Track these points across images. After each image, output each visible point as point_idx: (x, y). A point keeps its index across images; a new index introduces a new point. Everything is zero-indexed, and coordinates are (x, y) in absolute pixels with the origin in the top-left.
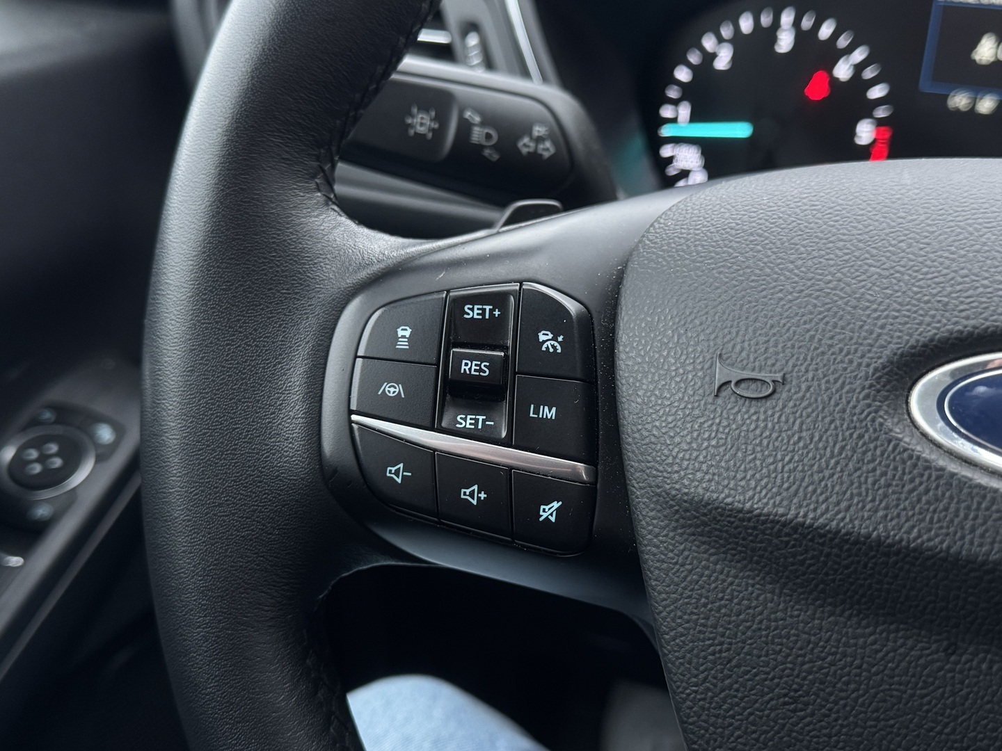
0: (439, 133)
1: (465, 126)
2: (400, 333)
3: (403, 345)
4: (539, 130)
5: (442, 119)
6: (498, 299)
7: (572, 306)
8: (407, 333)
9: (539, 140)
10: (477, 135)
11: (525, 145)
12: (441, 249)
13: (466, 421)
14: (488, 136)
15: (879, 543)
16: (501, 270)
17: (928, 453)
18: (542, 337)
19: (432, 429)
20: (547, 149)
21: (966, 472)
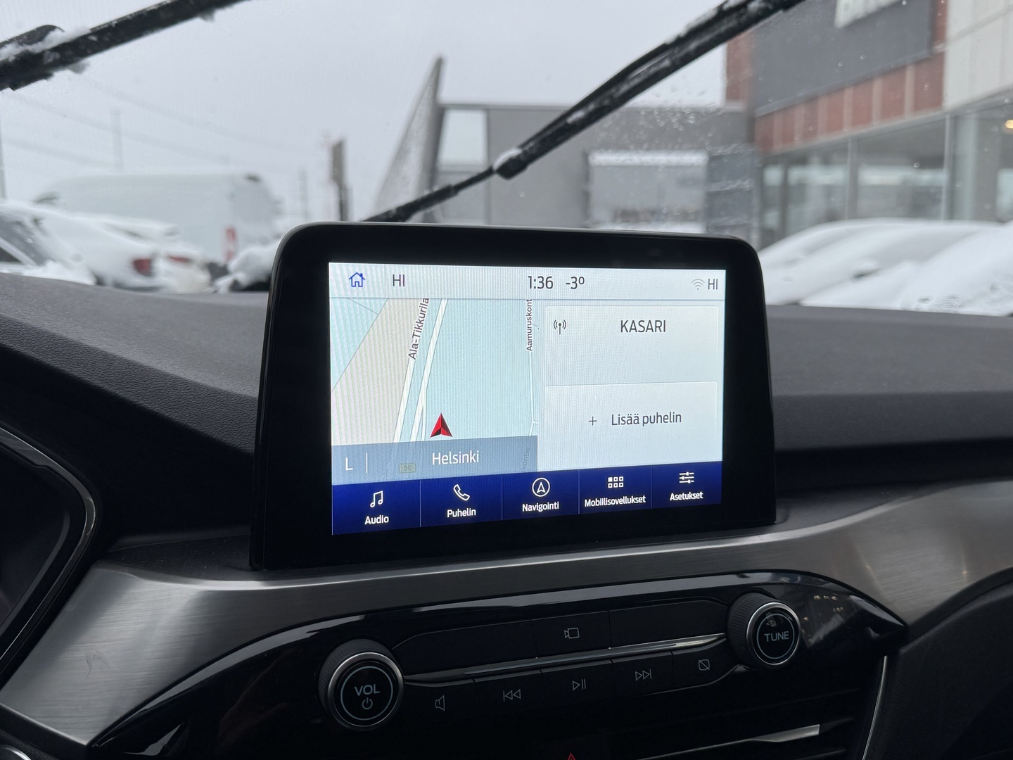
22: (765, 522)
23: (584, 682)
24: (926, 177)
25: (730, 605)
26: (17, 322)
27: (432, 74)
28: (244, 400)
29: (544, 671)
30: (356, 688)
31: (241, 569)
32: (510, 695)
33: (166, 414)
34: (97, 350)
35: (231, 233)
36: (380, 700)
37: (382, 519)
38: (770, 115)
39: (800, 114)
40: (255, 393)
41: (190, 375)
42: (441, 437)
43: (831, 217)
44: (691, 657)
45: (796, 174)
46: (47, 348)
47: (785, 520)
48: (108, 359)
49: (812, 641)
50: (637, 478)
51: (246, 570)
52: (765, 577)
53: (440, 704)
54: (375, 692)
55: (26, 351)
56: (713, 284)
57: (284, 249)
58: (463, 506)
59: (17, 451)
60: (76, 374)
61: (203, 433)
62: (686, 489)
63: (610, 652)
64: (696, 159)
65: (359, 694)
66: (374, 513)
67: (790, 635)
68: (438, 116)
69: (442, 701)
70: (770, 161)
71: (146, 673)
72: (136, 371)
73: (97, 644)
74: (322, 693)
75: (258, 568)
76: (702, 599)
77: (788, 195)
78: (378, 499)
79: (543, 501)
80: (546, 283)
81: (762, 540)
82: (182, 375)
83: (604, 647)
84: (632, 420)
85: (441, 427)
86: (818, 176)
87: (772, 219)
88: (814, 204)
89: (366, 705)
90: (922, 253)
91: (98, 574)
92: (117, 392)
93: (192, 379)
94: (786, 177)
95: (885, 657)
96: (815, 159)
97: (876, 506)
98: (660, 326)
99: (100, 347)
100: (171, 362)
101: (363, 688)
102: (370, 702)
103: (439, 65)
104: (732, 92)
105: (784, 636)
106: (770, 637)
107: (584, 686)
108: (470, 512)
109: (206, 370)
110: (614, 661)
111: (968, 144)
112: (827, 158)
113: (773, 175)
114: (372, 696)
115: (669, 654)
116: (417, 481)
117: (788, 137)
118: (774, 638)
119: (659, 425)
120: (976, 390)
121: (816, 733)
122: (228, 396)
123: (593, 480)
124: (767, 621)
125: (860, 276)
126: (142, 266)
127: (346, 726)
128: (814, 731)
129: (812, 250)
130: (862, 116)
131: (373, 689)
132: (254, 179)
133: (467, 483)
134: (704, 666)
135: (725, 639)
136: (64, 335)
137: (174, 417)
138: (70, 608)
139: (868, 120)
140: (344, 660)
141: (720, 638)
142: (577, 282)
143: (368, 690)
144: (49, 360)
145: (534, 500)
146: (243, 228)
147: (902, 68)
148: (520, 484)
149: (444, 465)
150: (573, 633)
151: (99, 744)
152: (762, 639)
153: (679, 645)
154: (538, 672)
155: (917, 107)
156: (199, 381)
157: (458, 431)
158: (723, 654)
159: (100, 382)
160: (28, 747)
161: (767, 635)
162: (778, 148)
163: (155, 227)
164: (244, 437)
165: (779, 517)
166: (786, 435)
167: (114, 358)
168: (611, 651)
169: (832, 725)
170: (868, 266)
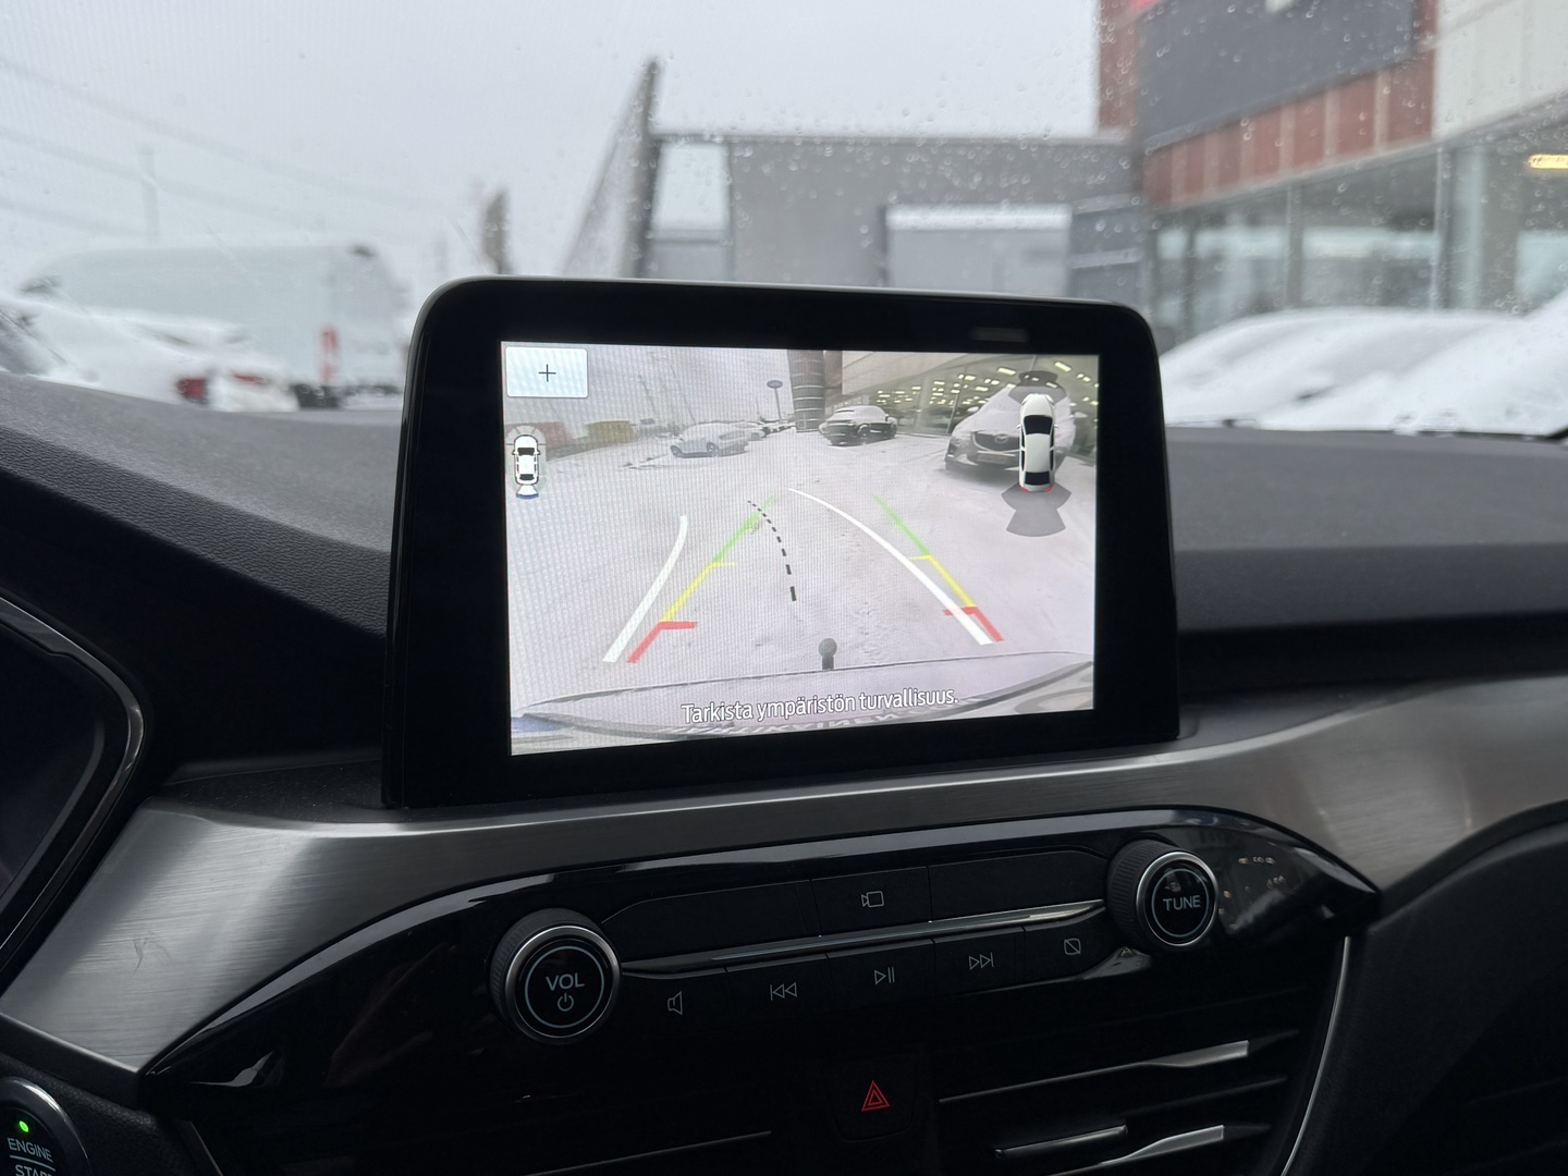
22: (1164, 736)
23: (891, 972)
24: (1408, 245)
25: (1111, 858)
26: (19, 434)
27: (642, 88)
28: (368, 556)
29: (832, 955)
30: (548, 978)
31: (369, 807)
32: (780, 992)
33: (250, 575)
34: (141, 477)
35: (330, 338)
36: (585, 998)
38: (1169, 148)
39: (1213, 148)
40: (385, 545)
41: (285, 518)
43: (1261, 306)
44: (1051, 935)
45: (1207, 240)
46: (66, 474)
47: (1193, 733)
48: (157, 490)
49: (1235, 927)
51: (376, 808)
52: (1164, 817)
53: (675, 1003)
54: (577, 985)
55: (33, 477)
57: (428, 317)
59: (30, 635)
60: (110, 512)
61: (305, 603)
63: (931, 928)
64: (1054, 218)
65: (553, 988)
67: (1203, 899)
68: (652, 149)
69: (678, 999)
70: (1167, 221)
71: (227, 963)
72: (201, 510)
73: (149, 922)
74: (495, 988)
75: (395, 805)
76: (1072, 849)
77: (1196, 274)
81: (1158, 761)
82: (271, 518)
83: (920, 920)
86: (1242, 245)
87: (1171, 310)
88: (1235, 287)
89: (564, 1005)
90: (1402, 361)
91: (149, 818)
92: (174, 540)
93: (287, 523)
94: (1191, 244)
95: (1346, 939)
96: (1235, 217)
97: (1331, 714)
99: (146, 474)
100: (255, 499)
101: (559, 979)
102: (569, 1000)
103: (652, 74)
104: (1107, 114)
105: (1194, 902)
106: (1171, 903)
107: (892, 978)
109: (307, 512)
110: (937, 941)
111: (1473, 192)
112: (1255, 217)
113: (1172, 243)
114: (573, 991)
115: (1020, 930)
117: (1194, 183)
118: (1178, 905)
120: (1481, 541)
121: (1243, 1053)
122: (343, 550)
124: (1165, 881)
125: (1306, 397)
126: (193, 388)
127: (535, 1038)
128: (1239, 1051)
129: (1232, 357)
130: (1308, 149)
131: (575, 981)
132: (363, 252)
134: (1074, 948)
135: (1104, 909)
136: (91, 455)
137: (261, 579)
138: (107, 868)
139: (1318, 154)
140: (531, 937)
141: (1096, 907)
143: (566, 981)
144: (68, 491)
146: (349, 331)
147: (1369, 76)
150: (873, 899)
151: (157, 1070)
152: (1160, 905)
153: (1033, 918)
154: (823, 957)
155: (1393, 136)
156: (297, 526)
158: (1105, 933)
159: (147, 525)
160: (48, 1080)
161: (1167, 901)
162: (1180, 200)
163: (211, 328)
164: (370, 610)
165: (1184, 728)
166: (1195, 608)
167: (167, 489)
168: (933, 926)
169: (1265, 1041)
170: (1319, 381)
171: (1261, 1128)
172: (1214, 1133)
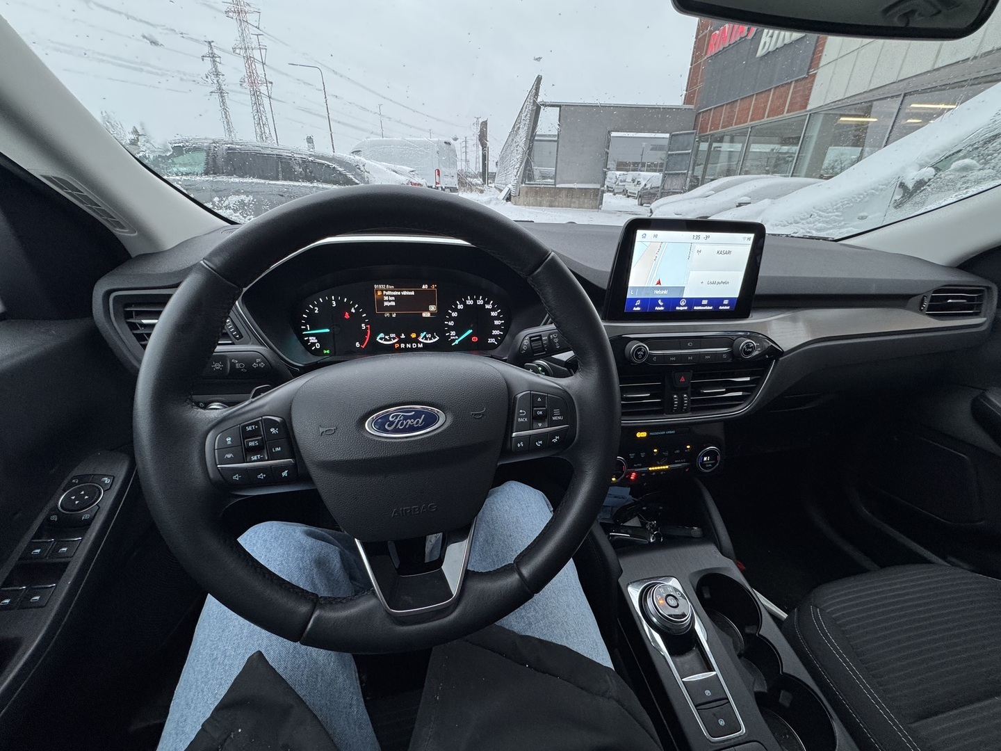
0: (224, 368)
1: (233, 365)
2: (227, 440)
3: (229, 443)
4: (258, 360)
5: (224, 363)
6: (256, 423)
7: (277, 419)
8: (230, 439)
9: (259, 363)
10: (238, 366)
11: (255, 365)
12: (235, 411)
13: (255, 458)
14: (242, 366)
15: (365, 459)
16: (254, 413)
17: (371, 437)
18: (271, 430)
19: (244, 463)
20: (262, 365)
21: (380, 439)
22: (746, 317)
23: (692, 357)
25: (735, 340)
27: (535, 85)
30: (638, 352)
32: (672, 359)
35: (438, 172)
36: (643, 356)
37: (638, 309)
38: (709, 110)
39: (725, 111)
42: (658, 285)
44: (722, 354)
47: (752, 317)
50: (711, 301)
52: (747, 333)
56: (749, 239)
58: (660, 306)
62: (725, 305)
66: (636, 307)
67: (752, 350)
68: (537, 109)
69: (655, 358)
70: (703, 138)
77: (711, 156)
78: (638, 303)
79: (683, 306)
80: (698, 237)
81: (745, 322)
84: (714, 283)
85: (659, 283)
86: (727, 148)
87: (699, 171)
88: (722, 164)
89: (640, 357)
94: (710, 147)
95: (775, 360)
96: (727, 138)
98: (729, 252)
103: (539, 79)
104: (688, 100)
105: (750, 350)
107: (692, 359)
108: (662, 308)
110: (700, 353)
112: (733, 139)
113: (704, 146)
116: (648, 299)
118: (748, 350)
119: (722, 284)
121: (749, 379)
123: (698, 301)
124: (746, 345)
125: (740, 205)
129: (717, 190)
131: (642, 353)
132: (448, 143)
133: (663, 300)
134: (725, 356)
135: (733, 349)
139: (763, 118)
140: (635, 345)
141: (731, 349)
142: (708, 237)
143: (640, 353)
145: (680, 306)
146: (442, 170)
148: (677, 301)
149: (659, 294)
150: (690, 344)
152: (745, 350)
157: (663, 285)
158: (731, 354)
162: (709, 133)
166: (760, 290)
169: (753, 378)
170: (746, 199)
171: (749, 393)
172: (740, 393)
